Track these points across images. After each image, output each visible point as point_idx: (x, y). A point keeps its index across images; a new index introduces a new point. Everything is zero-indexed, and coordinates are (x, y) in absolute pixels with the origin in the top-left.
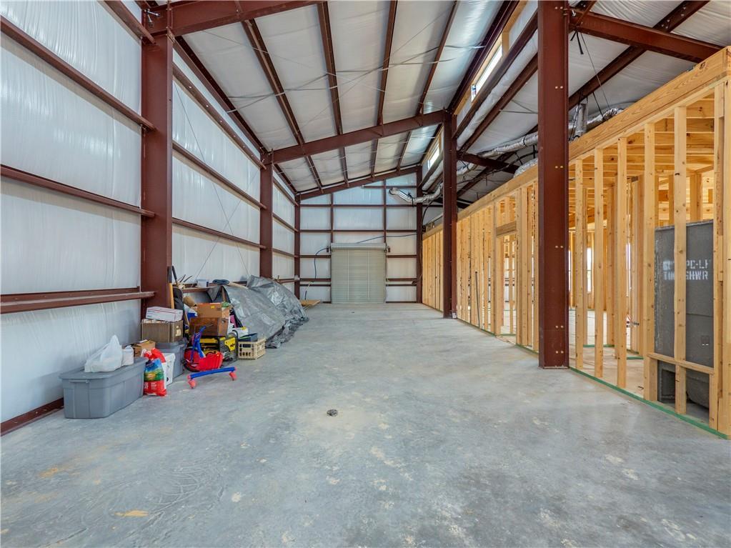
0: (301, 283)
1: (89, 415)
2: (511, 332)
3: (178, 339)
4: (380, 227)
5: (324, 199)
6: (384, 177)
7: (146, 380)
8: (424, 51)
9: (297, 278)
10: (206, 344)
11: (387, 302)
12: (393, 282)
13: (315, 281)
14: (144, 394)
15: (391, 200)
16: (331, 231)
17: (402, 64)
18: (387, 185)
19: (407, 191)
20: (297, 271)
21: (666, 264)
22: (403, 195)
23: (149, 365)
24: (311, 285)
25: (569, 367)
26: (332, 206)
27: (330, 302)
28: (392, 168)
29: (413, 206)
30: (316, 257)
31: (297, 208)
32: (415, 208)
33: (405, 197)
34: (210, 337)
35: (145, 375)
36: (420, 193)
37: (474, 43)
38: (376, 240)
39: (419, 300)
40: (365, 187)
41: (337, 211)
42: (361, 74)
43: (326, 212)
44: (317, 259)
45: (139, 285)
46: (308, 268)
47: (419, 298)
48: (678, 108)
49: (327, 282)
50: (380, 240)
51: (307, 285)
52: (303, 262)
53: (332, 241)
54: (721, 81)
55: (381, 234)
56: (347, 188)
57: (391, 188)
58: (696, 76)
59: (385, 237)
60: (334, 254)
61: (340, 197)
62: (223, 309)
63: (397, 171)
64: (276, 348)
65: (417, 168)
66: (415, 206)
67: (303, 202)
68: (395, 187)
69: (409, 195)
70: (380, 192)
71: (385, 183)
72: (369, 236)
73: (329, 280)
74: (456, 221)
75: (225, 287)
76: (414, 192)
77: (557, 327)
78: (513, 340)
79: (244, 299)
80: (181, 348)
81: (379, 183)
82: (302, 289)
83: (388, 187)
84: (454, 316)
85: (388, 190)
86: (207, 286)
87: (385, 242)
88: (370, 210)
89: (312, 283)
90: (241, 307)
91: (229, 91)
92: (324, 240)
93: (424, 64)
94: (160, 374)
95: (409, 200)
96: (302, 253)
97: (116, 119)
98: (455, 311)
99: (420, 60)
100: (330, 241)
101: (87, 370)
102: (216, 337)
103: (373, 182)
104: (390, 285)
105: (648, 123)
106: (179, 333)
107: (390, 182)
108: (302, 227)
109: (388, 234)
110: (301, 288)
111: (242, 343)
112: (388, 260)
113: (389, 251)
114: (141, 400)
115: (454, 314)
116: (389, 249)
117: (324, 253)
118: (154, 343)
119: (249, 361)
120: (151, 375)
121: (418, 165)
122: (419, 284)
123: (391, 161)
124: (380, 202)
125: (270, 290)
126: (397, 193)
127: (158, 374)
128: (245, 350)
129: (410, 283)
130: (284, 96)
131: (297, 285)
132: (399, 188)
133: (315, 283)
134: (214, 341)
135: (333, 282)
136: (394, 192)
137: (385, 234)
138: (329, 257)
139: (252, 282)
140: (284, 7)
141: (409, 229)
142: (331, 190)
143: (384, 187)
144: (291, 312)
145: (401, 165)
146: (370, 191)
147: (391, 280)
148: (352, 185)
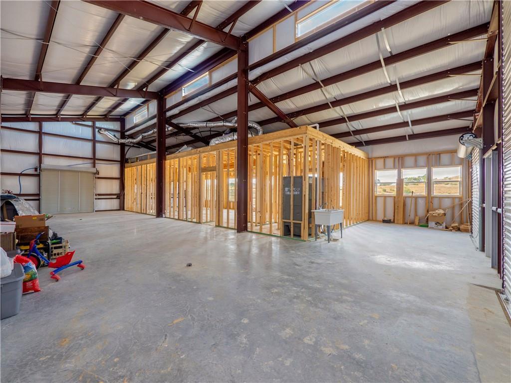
2: (207, 220)
4: (90, 155)
5: (31, 126)
6: (94, 120)
8: (165, 60)
11: (96, 211)
12: (100, 196)
15: (99, 137)
16: (39, 154)
18: (96, 126)
19: (113, 133)
21: (287, 189)
22: (110, 135)
25: (248, 231)
26: (40, 133)
29: (118, 144)
30: (21, 175)
32: (119, 146)
33: (112, 137)
36: (123, 136)
38: (86, 166)
39: (122, 208)
40: (76, 124)
41: (46, 138)
42: (121, 56)
43: (34, 137)
44: (22, 178)
46: (12, 184)
47: (122, 207)
49: (35, 197)
52: (5, 179)
53: (40, 162)
55: (91, 161)
56: (58, 121)
57: (100, 129)
58: (298, 130)
59: (94, 163)
60: (44, 174)
61: (49, 127)
63: (106, 118)
65: (122, 119)
68: (103, 128)
69: (115, 136)
70: (90, 129)
71: (94, 124)
73: (38, 195)
74: (165, 160)
76: (118, 135)
78: (214, 224)
81: (90, 123)
83: (97, 128)
84: (164, 216)
85: (97, 130)
87: (95, 167)
92: (30, 160)
95: (115, 140)
96: (4, 171)
98: (164, 213)
100: (37, 162)
103: (84, 121)
104: (99, 199)
107: (99, 124)
109: (97, 161)
112: (97, 180)
113: (98, 174)
115: (164, 215)
116: (98, 172)
121: (122, 117)
122: (122, 197)
124: (90, 137)
126: (106, 133)
129: (115, 197)
132: (106, 130)
135: (42, 197)
136: (103, 132)
138: (38, 175)
141: (114, 160)
142: (39, 119)
143: (93, 127)
145: (111, 114)
146: (80, 127)
147: (99, 195)
148: (64, 120)
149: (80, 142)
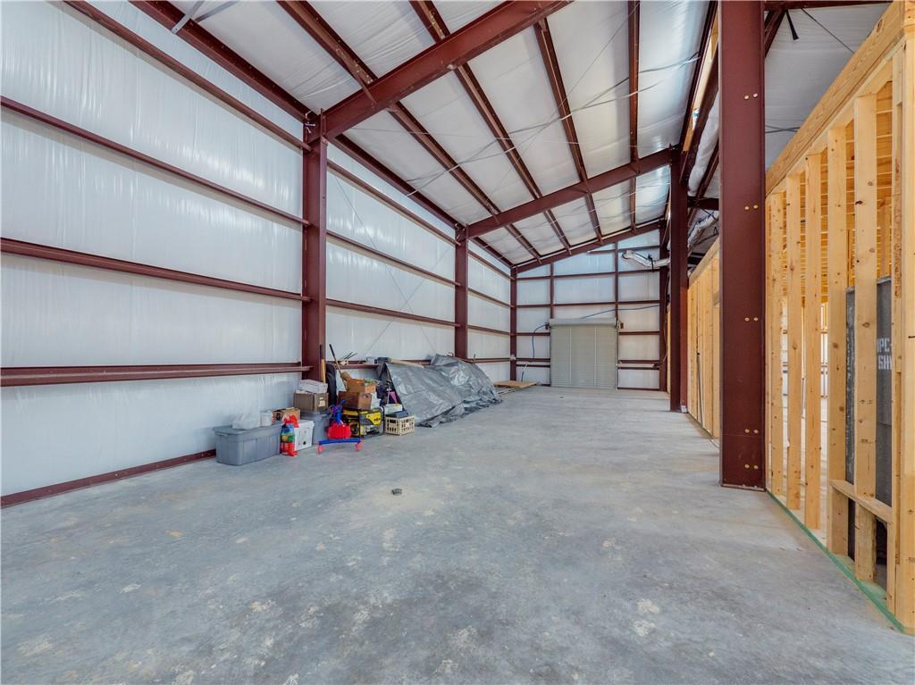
0: (518, 363)
1: (230, 462)
3: (322, 410)
4: (611, 298)
5: (543, 270)
6: (615, 239)
7: (282, 441)
8: (612, 84)
9: (513, 358)
10: (350, 416)
11: (619, 388)
12: (626, 364)
13: (533, 362)
14: (281, 453)
15: (624, 266)
16: (551, 306)
17: (584, 108)
18: (619, 248)
19: (645, 254)
20: (513, 350)
23: (285, 429)
24: (528, 366)
25: (766, 490)
26: (552, 278)
27: (549, 385)
28: (626, 227)
29: (653, 270)
30: (534, 334)
31: (514, 282)
32: (658, 274)
33: (642, 260)
34: (354, 410)
35: (281, 437)
36: (663, 254)
37: (685, 57)
38: (606, 315)
40: (591, 253)
41: (558, 283)
42: (539, 129)
43: (544, 285)
44: (536, 338)
45: (301, 360)
46: (525, 348)
47: (664, 386)
48: (857, 100)
49: (546, 362)
50: (613, 313)
51: (524, 366)
52: (520, 340)
53: (552, 316)
54: (899, 44)
55: (612, 307)
56: (569, 256)
57: (624, 251)
58: (874, 44)
59: (616, 310)
60: (554, 332)
61: (562, 267)
62: (366, 384)
63: (633, 230)
64: (430, 427)
65: (659, 224)
66: (657, 270)
67: (520, 275)
68: (629, 249)
69: (650, 258)
70: (610, 257)
71: (616, 247)
72: (597, 309)
73: (548, 360)
75: (387, 364)
76: (656, 254)
77: (747, 431)
79: (407, 376)
80: (323, 418)
81: (610, 247)
82: (519, 370)
83: (621, 250)
85: (620, 254)
86: (376, 363)
87: (617, 316)
88: (598, 279)
89: (529, 363)
90: (402, 385)
91: (405, 175)
92: (543, 315)
93: (618, 101)
94: (292, 437)
95: (648, 264)
96: (518, 331)
97: (276, 222)
98: (686, 404)
99: (611, 96)
100: (549, 316)
101: (234, 427)
102: (358, 411)
103: (601, 246)
104: (622, 368)
105: (831, 129)
106: (323, 404)
107: (622, 244)
108: (520, 302)
109: (620, 307)
110: (518, 368)
111: (389, 418)
112: (621, 337)
113: (622, 327)
114: (276, 457)
115: (683, 408)
116: (622, 325)
117: (543, 330)
118: (299, 411)
119: (392, 436)
120: (285, 438)
121: (660, 221)
122: (663, 367)
123: (620, 218)
124: (611, 269)
125: (453, 369)
127: (290, 437)
128: (391, 425)
129: (651, 366)
130: (460, 169)
131: (514, 365)
132: (635, 250)
133: (532, 363)
134: (356, 414)
135: (553, 363)
136: (629, 255)
137: (617, 307)
138: (549, 334)
139: (436, 360)
140: (412, 87)
141: (650, 299)
142: (551, 260)
143: (615, 251)
144: (479, 392)
145: (637, 222)
146: (597, 257)
147: (624, 361)
148: (576, 252)
149: (597, 280)
